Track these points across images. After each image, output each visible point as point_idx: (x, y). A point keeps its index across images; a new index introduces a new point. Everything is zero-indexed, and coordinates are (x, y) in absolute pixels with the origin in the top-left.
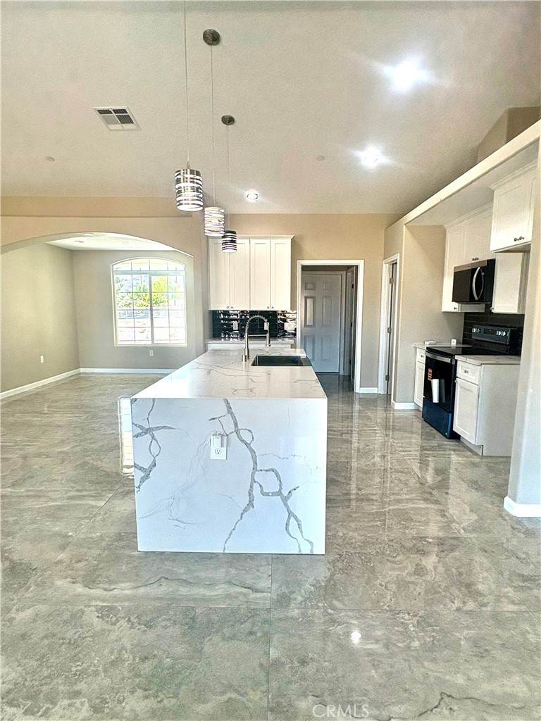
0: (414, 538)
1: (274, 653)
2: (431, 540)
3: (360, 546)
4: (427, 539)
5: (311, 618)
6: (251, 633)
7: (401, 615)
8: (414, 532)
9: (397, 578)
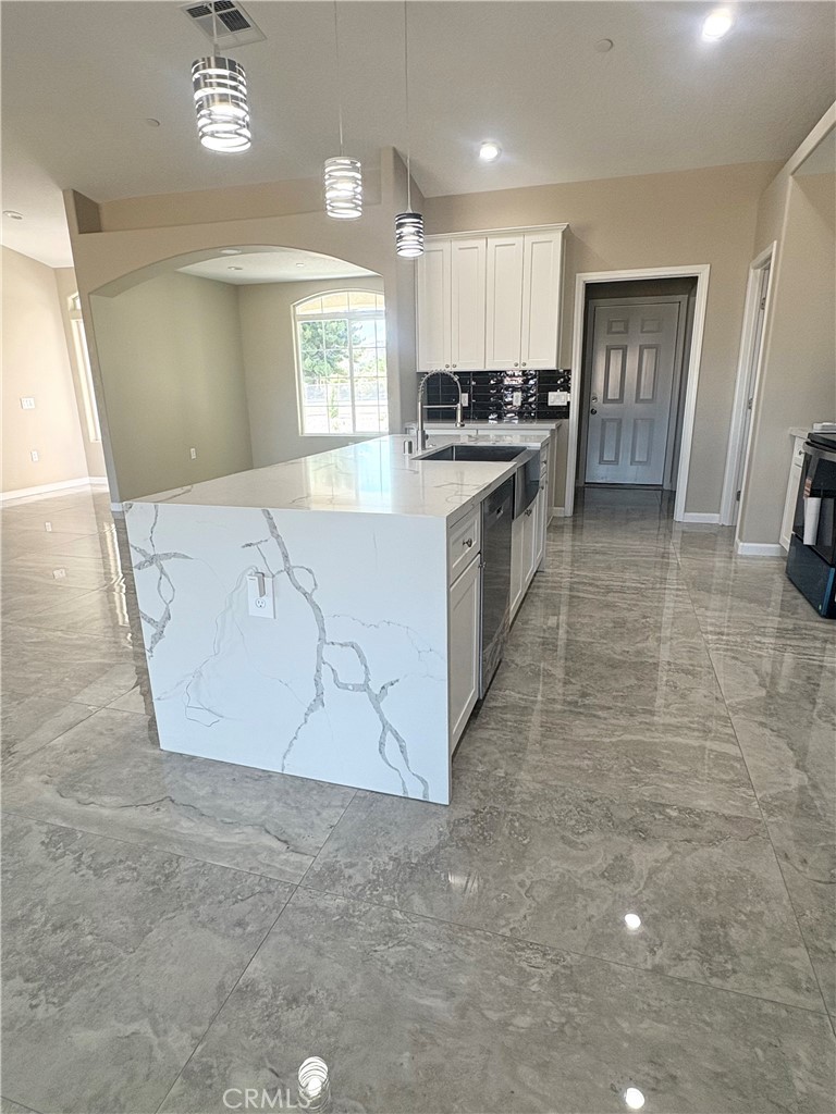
0: (641, 804)
1: (256, 969)
2: (674, 814)
3: (523, 802)
4: (668, 810)
5: (356, 920)
6: (240, 924)
7: (528, 954)
8: (646, 792)
9: (563, 875)
